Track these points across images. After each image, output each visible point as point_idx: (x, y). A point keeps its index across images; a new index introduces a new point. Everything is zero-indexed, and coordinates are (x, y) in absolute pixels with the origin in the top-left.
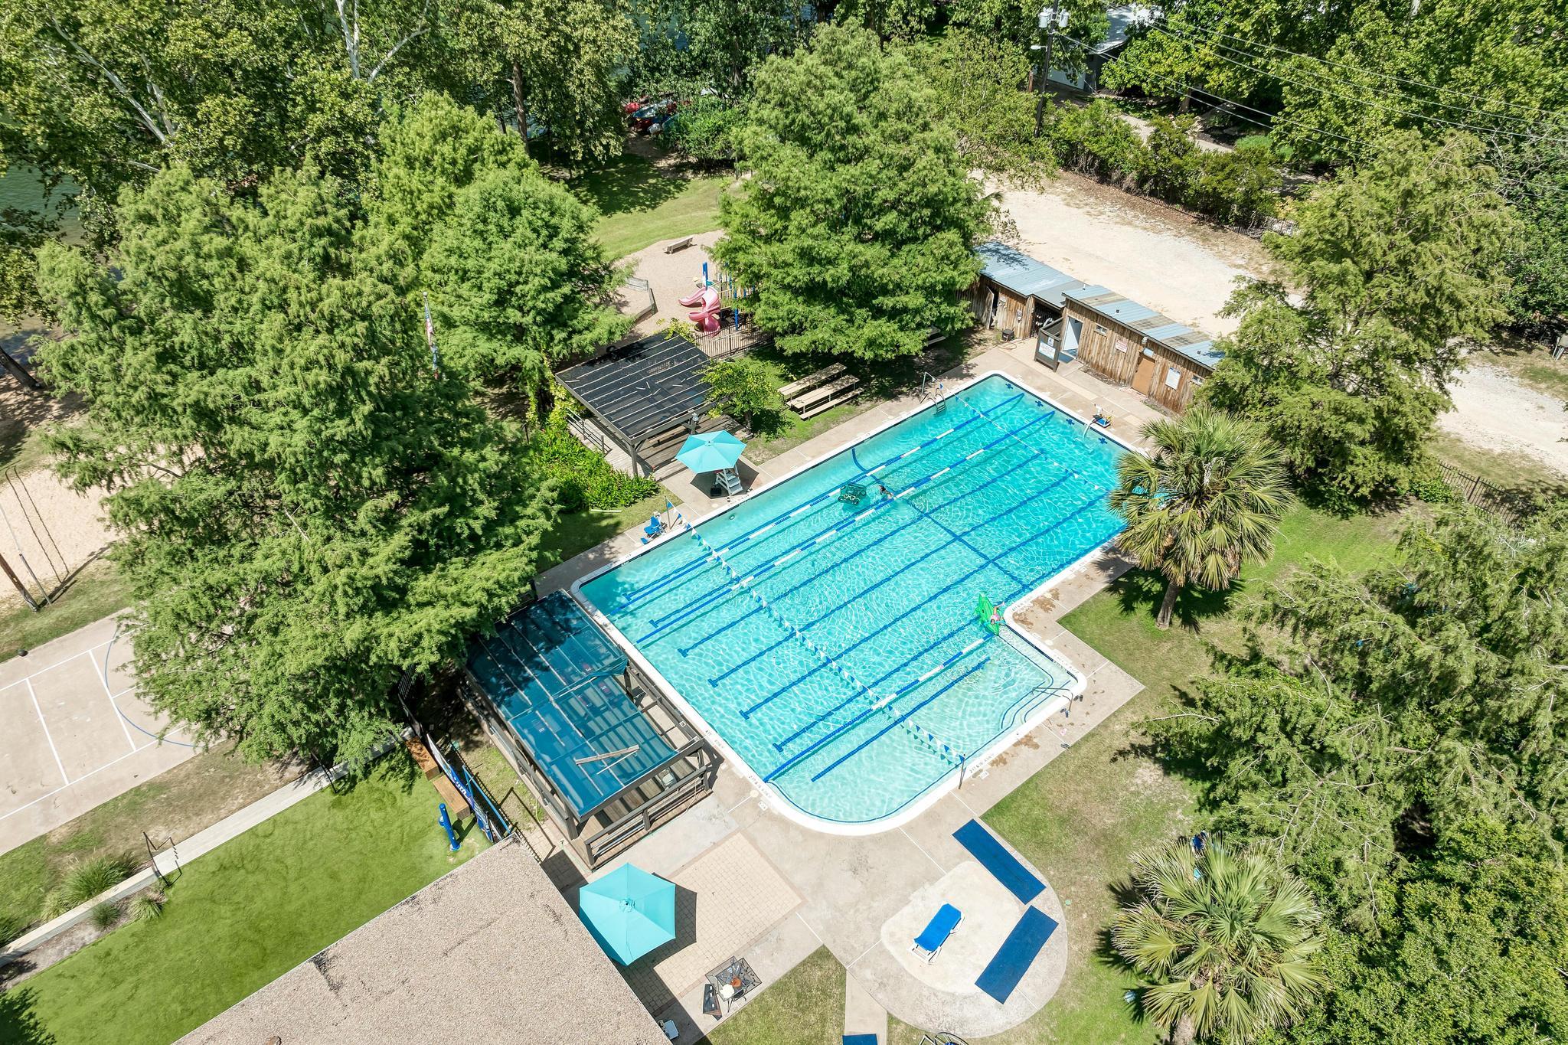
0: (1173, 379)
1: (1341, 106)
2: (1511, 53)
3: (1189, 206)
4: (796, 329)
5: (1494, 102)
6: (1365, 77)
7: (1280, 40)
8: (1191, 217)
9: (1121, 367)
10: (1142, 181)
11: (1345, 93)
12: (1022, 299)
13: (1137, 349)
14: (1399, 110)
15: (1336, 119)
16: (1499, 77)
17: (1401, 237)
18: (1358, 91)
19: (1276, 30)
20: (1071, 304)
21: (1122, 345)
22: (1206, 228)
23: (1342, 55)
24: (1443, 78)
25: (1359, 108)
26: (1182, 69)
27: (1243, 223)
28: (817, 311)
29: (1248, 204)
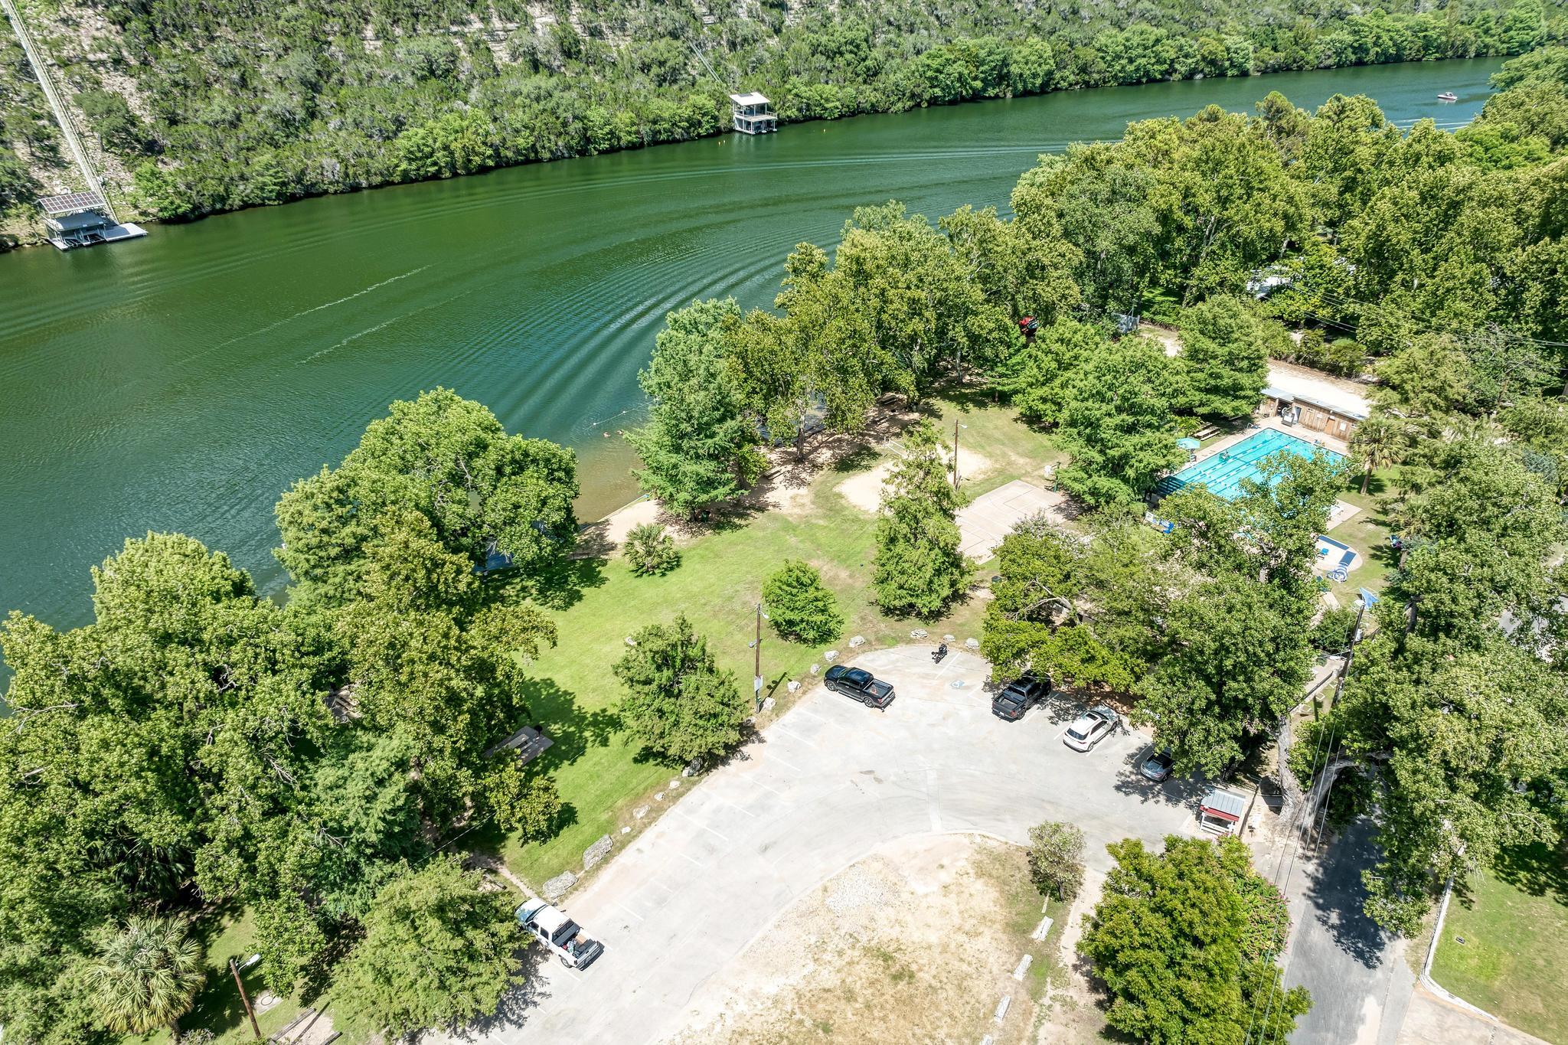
0: (1343, 426)
1: (1390, 326)
2: (1460, 306)
3: (1322, 369)
4: (1202, 404)
5: (1455, 325)
6: (1400, 314)
7: (1355, 296)
8: (1323, 374)
9: (1319, 424)
10: (1299, 358)
11: (1393, 321)
12: (1273, 399)
13: (1327, 416)
14: (1415, 328)
15: (1389, 331)
16: (1456, 315)
17: (1431, 366)
18: (1398, 319)
19: (1353, 293)
20: (1297, 400)
21: (1320, 415)
22: (1332, 378)
23: (1386, 305)
24: (1433, 314)
25: (1398, 326)
26: (1303, 308)
27: (1349, 376)
28: (1212, 397)
29: (1351, 368)
